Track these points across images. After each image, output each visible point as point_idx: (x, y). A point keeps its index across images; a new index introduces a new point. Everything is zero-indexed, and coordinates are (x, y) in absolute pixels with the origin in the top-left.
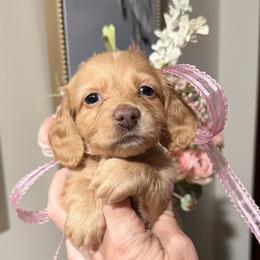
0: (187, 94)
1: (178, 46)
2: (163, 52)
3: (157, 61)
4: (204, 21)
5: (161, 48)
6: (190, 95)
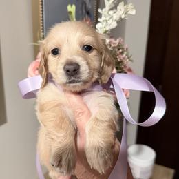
0: (119, 49)
1: (115, 20)
2: (105, 23)
3: (101, 28)
5: (104, 21)
6: (121, 50)
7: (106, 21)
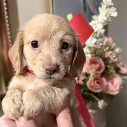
0: (106, 47)
1: (101, 23)
4: (115, 9)
6: (108, 48)
7: (96, 24)
